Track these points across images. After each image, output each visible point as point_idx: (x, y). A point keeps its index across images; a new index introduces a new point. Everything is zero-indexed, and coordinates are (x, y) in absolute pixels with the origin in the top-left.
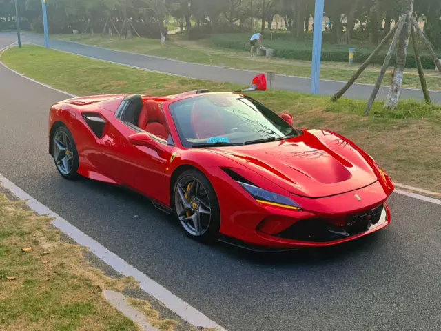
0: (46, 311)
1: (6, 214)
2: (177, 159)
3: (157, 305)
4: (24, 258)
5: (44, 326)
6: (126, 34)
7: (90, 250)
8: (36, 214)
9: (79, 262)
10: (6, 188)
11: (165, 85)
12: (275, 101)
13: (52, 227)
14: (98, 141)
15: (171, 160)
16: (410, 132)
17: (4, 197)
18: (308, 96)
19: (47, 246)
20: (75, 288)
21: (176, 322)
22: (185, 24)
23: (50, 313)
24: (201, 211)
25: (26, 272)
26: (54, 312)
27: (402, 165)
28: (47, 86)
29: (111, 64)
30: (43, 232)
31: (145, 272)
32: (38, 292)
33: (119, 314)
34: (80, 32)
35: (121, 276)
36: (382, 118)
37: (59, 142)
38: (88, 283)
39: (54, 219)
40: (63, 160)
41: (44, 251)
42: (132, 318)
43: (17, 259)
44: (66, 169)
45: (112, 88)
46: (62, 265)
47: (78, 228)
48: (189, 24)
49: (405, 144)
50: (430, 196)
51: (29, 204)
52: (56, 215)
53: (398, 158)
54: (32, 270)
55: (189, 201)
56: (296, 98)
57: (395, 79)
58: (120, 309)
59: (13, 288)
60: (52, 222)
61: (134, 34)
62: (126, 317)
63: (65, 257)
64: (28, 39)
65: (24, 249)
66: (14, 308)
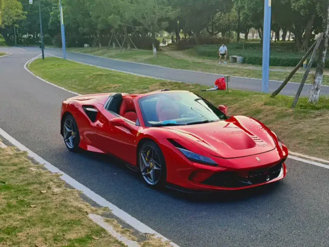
0: (54, 223)
1: (31, 172)
2: (141, 134)
3: (121, 222)
4: (41, 196)
5: (52, 229)
6: (127, 47)
7: (83, 193)
8: (50, 172)
9: (76, 199)
10: (31, 156)
11: (150, 86)
12: (230, 98)
13: (60, 180)
14: (92, 124)
15: (137, 135)
16: (323, 120)
17: (30, 162)
18: (256, 94)
19: (56, 190)
20: (72, 212)
21: (131, 230)
22: (175, 37)
23: (56, 223)
24: (155, 168)
25: (43, 203)
26: (59, 224)
27: (312, 143)
28: (63, 88)
29: (111, 71)
30: (54, 182)
31: (116, 205)
32: (49, 213)
33: (97, 225)
34: (91, 46)
35: (102, 207)
36: (305, 110)
37: (67, 126)
38: (80, 210)
39: (62, 175)
40: (70, 138)
41: (54, 193)
42: (105, 228)
43: (38, 197)
44: (71, 145)
45: (110, 90)
46: (65, 200)
47: (77, 180)
48: (178, 37)
49: (317, 128)
50: (325, 163)
51: (45, 166)
52: (63, 173)
53: (310, 138)
54: (46, 202)
55: (148, 162)
56: (247, 95)
57: (316, 80)
58: (99, 223)
59: (34, 211)
60: (61, 177)
61: (132, 47)
62: (101, 228)
63: (67, 196)
64: (50, 52)
65: (42, 191)
66: (34, 220)
